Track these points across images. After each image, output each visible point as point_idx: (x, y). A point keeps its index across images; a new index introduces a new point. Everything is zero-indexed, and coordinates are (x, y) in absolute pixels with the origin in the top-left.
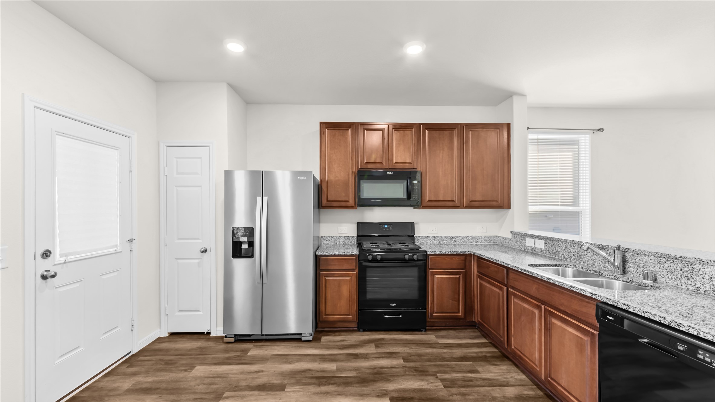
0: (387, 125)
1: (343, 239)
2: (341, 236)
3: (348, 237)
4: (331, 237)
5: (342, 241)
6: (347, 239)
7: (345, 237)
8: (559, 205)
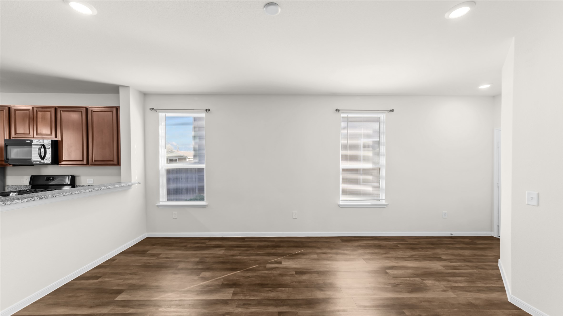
0: (32, 108)
1: (23, 187)
2: (21, 185)
3: (27, 185)
4: (14, 185)
5: (22, 188)
6: (26, 187)
7: (24, 186)
8: (184, 163)
